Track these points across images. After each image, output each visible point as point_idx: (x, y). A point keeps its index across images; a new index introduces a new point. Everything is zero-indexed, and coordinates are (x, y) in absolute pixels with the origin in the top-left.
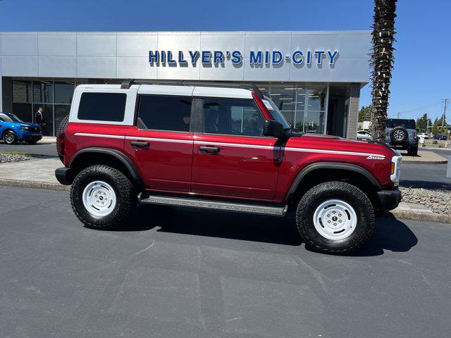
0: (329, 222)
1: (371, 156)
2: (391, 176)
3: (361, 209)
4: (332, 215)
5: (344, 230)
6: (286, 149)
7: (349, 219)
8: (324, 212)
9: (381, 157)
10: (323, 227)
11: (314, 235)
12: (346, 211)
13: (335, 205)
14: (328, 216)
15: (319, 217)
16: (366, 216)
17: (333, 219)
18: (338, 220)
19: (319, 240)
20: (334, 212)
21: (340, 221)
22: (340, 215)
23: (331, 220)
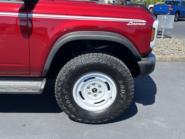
0: (89, 93)
1: (132, 22)
2: (151, 43)
3: (121, 82)
4: (92, 87)
5: (104, 100)
6: (35, 15)
7: (109, 89)
8: (84, 85)
9: (142, 22)
10: (84, 99)
11: (74, 109)
12: (106, 83)
13: (94, 78)
14: (88, 88)
15: (79, 90)
16: (126, 89)
17: (93, 91)
18: (98, 91)
19: (80, 114)
20: (94, 84)
21: (100, 92)
22: (100, 86)
23: (91, 92)
